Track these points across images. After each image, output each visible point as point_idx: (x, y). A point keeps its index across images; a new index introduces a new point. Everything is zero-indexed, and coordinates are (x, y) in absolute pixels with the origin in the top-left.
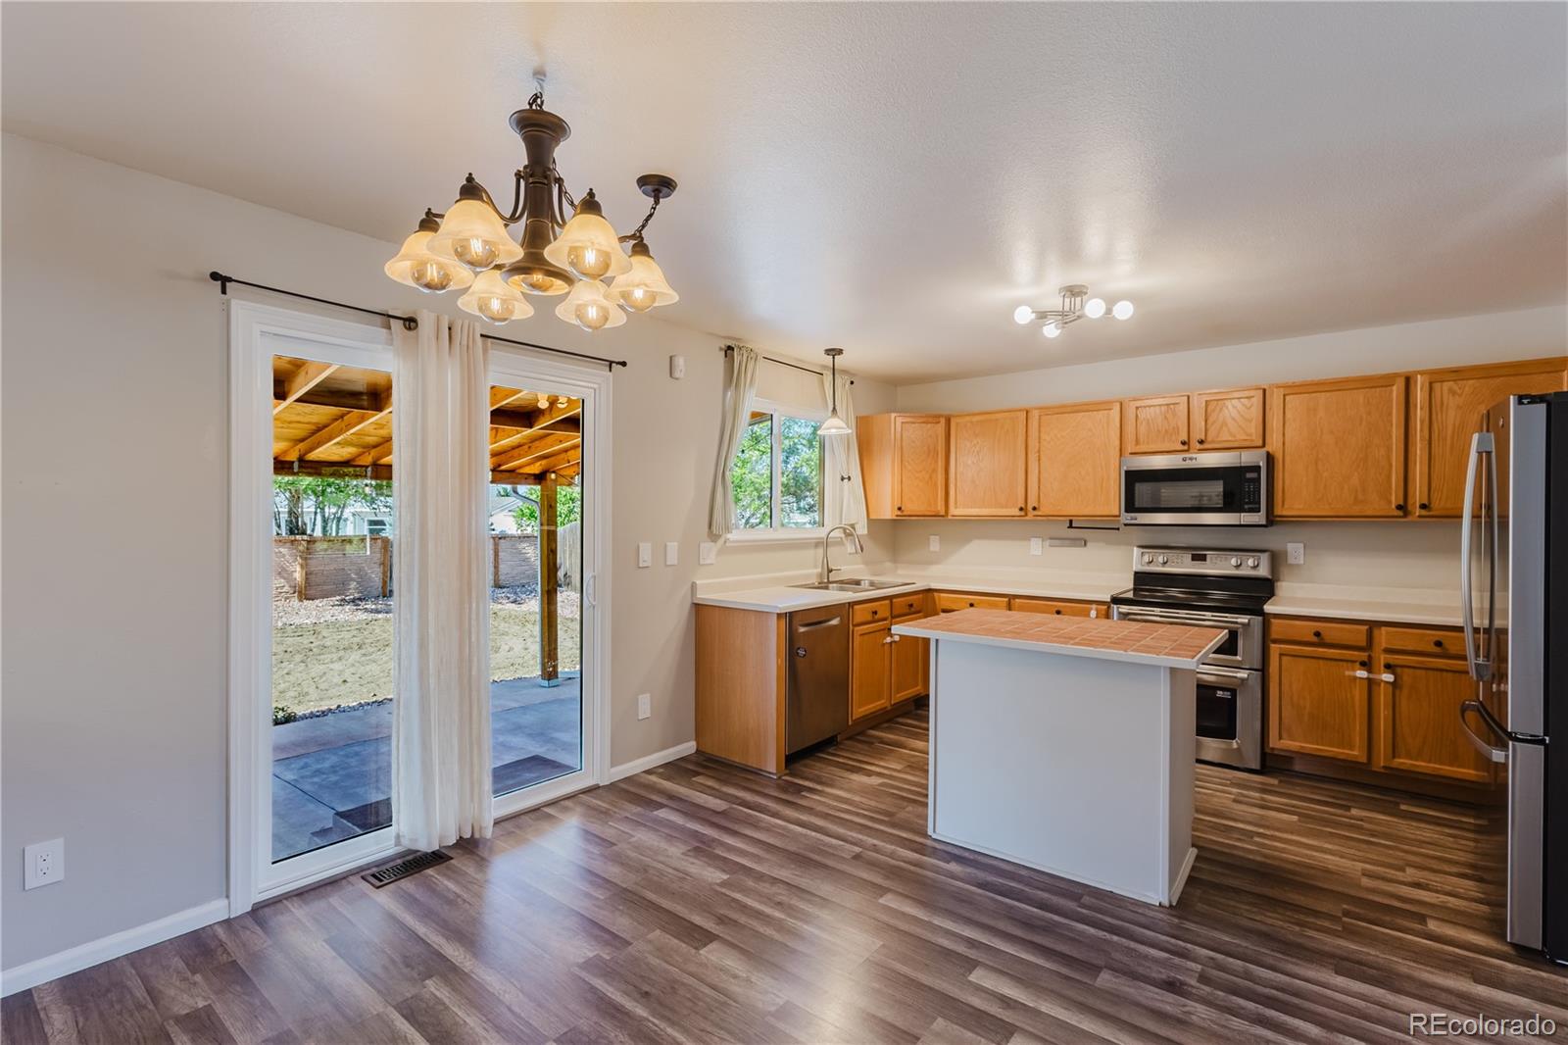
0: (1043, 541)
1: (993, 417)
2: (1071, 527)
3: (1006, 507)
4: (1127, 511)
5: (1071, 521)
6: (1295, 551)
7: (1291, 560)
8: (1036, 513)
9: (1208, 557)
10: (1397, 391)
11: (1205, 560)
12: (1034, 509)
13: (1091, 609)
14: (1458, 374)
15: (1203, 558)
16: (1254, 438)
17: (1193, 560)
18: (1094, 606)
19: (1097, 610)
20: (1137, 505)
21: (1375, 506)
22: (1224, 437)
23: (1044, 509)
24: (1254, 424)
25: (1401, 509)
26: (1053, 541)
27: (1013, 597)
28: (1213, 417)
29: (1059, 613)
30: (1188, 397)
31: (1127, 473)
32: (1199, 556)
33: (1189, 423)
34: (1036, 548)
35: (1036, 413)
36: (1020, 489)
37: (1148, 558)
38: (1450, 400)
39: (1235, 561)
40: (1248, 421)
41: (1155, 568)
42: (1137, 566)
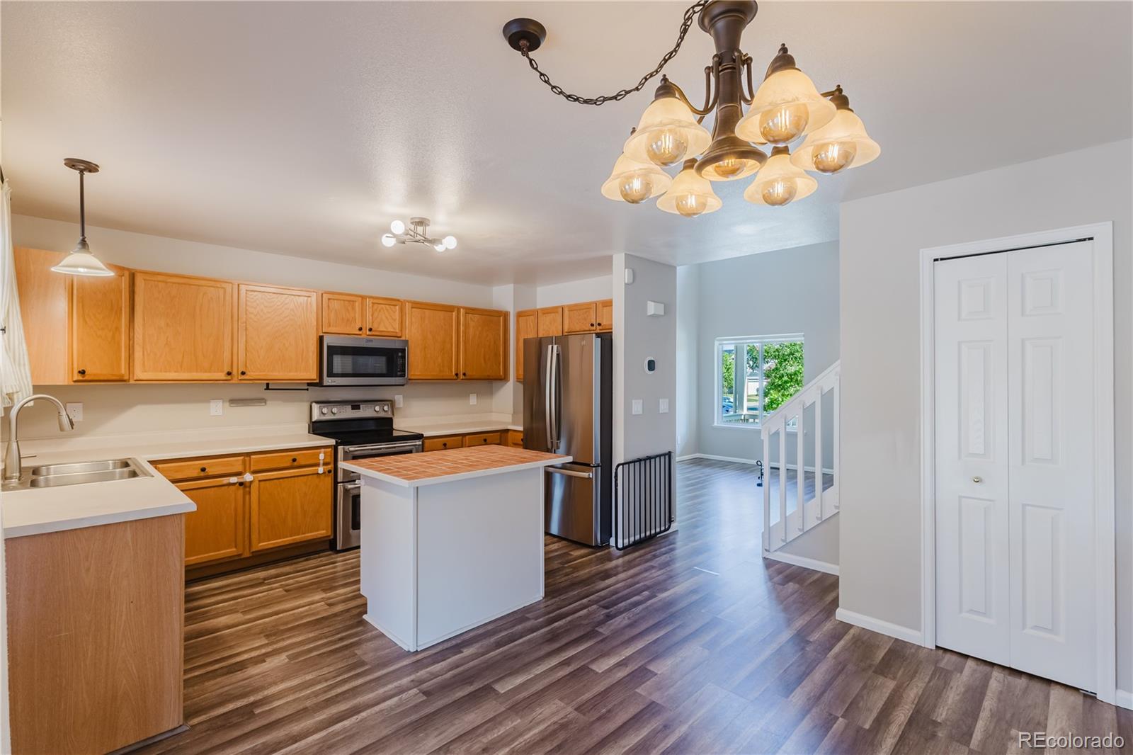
0: (223, 402)
1: (191, 282)
2: (268, 388)
3: (210, 371)
4: (328, 376)
5: (268, 384)
6: (399, 399)
7: (399, 406)
8: (244, 377)
9: (361, 406)
10: (454, 314)
11: (359, 409)
12: (243, 373)
13: (320, 453)
14: (473, 310)
15: (358, 407)
16: (397, 331)
17: (353, 409)
18: (323, 450)
19: (325, 453)
20: (336, 371)
21: (447, 374)
22: (382, 328)
23: (251, 374)
24: (397, 321)
25: (457, 375)
26: (234, 402)
27: (249, 454)
28: (376, 314)
29: (294, 460)
30: (363, 297)
31: (328, 347)
32: (356, 406)
33: (363, 315)
34: (217, 408)
35: (243, 288)
36: (227, 355)
37: (325, 410)
38: (472, 324)
39: (377, 408)
40: (395, 320)
41: (329, 417)
42: (316, 417)
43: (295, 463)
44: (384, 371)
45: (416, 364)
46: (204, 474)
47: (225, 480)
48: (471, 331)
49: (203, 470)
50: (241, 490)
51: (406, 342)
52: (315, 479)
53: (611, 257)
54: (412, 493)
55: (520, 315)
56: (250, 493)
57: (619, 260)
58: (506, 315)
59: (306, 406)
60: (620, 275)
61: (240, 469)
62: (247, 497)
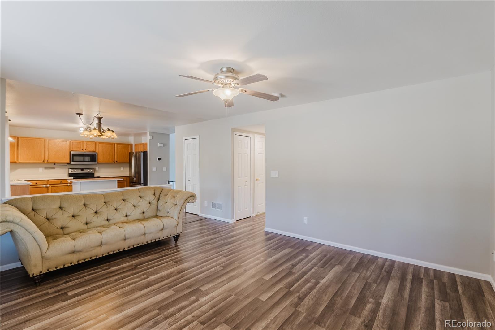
0: (43, 168)
1: (33, 139)
3: (38, 160)
4: (72, 162)
5: (55, 164)
6: (97, 168)
7: (96, 170)
8: (48, 162)
10: (113, 145)
12: (47, 161)
14: (120, 144)
15: (83, 170)
16: (94, 150)
18: (69, 180)
20: (74, 160)
21: (111, 161)
22: (89, 149)
23: (50, 161)
24: (94, 148)
25: (114, 161)
26: (46, 168)
27: (48, 180)
28: (87, 145)
29: (61, 182)
30: (83, 141)
31: (72, 154)
32: (82, 170)
33: (83, 146)
34: (41, 170)
35: (47, 140)
36: (43, 156)
37: (72, 171)
38: (119, 148)
39: (89, 170)
40: (93, 147)
41: (74, 172)
42: (70, 172)
43: (62, 183)
44: (90, 160)
45: (100, 158)
46: (36, 184)
47: (42, 186)
48: (119, 150)
49: (36, 183)
50: (46, 188)
51: (97, 153)
52: (67, 187)
53: (147, 132)
54: (79, 184)
55: (135, 145)
56: (49, 189)
57: (148, 133)
58: (131, 145)
59: (67, 170)
60: (149, 137)
61: (46, 183)
62: (48, 190)
